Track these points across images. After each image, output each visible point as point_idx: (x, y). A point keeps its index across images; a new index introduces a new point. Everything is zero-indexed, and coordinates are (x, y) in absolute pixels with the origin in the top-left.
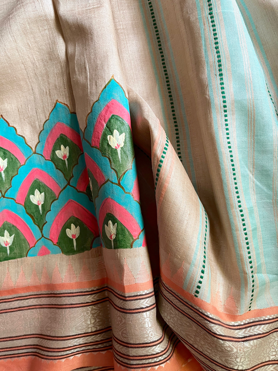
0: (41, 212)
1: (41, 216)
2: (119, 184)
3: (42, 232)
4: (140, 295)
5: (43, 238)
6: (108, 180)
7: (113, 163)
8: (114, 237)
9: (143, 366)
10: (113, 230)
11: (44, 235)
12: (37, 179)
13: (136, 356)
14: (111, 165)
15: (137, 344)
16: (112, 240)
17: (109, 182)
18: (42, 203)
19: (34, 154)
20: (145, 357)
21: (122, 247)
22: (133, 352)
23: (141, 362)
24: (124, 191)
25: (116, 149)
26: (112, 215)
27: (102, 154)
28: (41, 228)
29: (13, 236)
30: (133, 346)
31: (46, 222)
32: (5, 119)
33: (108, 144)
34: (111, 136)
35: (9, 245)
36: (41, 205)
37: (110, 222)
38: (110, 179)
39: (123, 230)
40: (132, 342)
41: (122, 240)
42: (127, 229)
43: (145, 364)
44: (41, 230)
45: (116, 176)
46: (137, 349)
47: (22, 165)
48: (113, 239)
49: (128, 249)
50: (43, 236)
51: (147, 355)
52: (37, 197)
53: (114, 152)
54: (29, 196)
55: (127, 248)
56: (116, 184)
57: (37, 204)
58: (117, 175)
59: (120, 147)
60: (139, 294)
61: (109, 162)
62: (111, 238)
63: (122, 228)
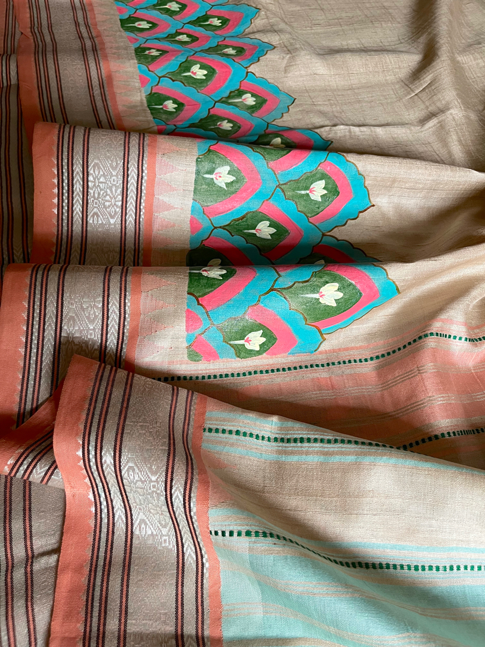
0: (246, 231)
1: (241, 231)
2: (272, 289)
3: (220, 227)
4: (125, 295)
5: (213, 228)
6: (280, 276)
7: (301, 285)
8: (205, 274)
9: (33, 286)
10: (214, 274)
11: (215, 230)
12: (289, 233)
13: (47, 279)
14: (299, 282)
15: (63, 282)
16: (201, 271)
17: (277, 276)
18: (258, 235)
19: (321, 233)
20: (44, 289)
21: (191, 282)
22: (53, 277)
23: (38, 284)
24: (263, 295)
25: (318, 292)
26: (233, 275)
27: (316, 272)
28: (226, 228)
29: (225, 187)
30: (62, 276)
31: (233, 236)
32: (368, 208)
33: (327, 282)
34: (337, 288)
35: (214, 179)
36: (255, 232)
37: (224, 272)
38: (281, 279)
39: (212, 286)
40: (66, 277)
41: (200, 283)
42: (212, 291)
43: (35, 289)
44: (223, 228)
45: (283, 287)
46: (57, 282)
47: (308, 219)
48: (202, 273)
49: (186, 289)
50: (215, 228)
51: (46, 294)
52: (266, 230)
53: (316, 289)
54: (268, 220)
55: (189, 287)
56: (273, 286)
57: (257, 228)
58: (285, 289)
59: (321, 298)
60: (127, 293)
61: (304, 280)
62: (203, 271)
63: (215, 285)
